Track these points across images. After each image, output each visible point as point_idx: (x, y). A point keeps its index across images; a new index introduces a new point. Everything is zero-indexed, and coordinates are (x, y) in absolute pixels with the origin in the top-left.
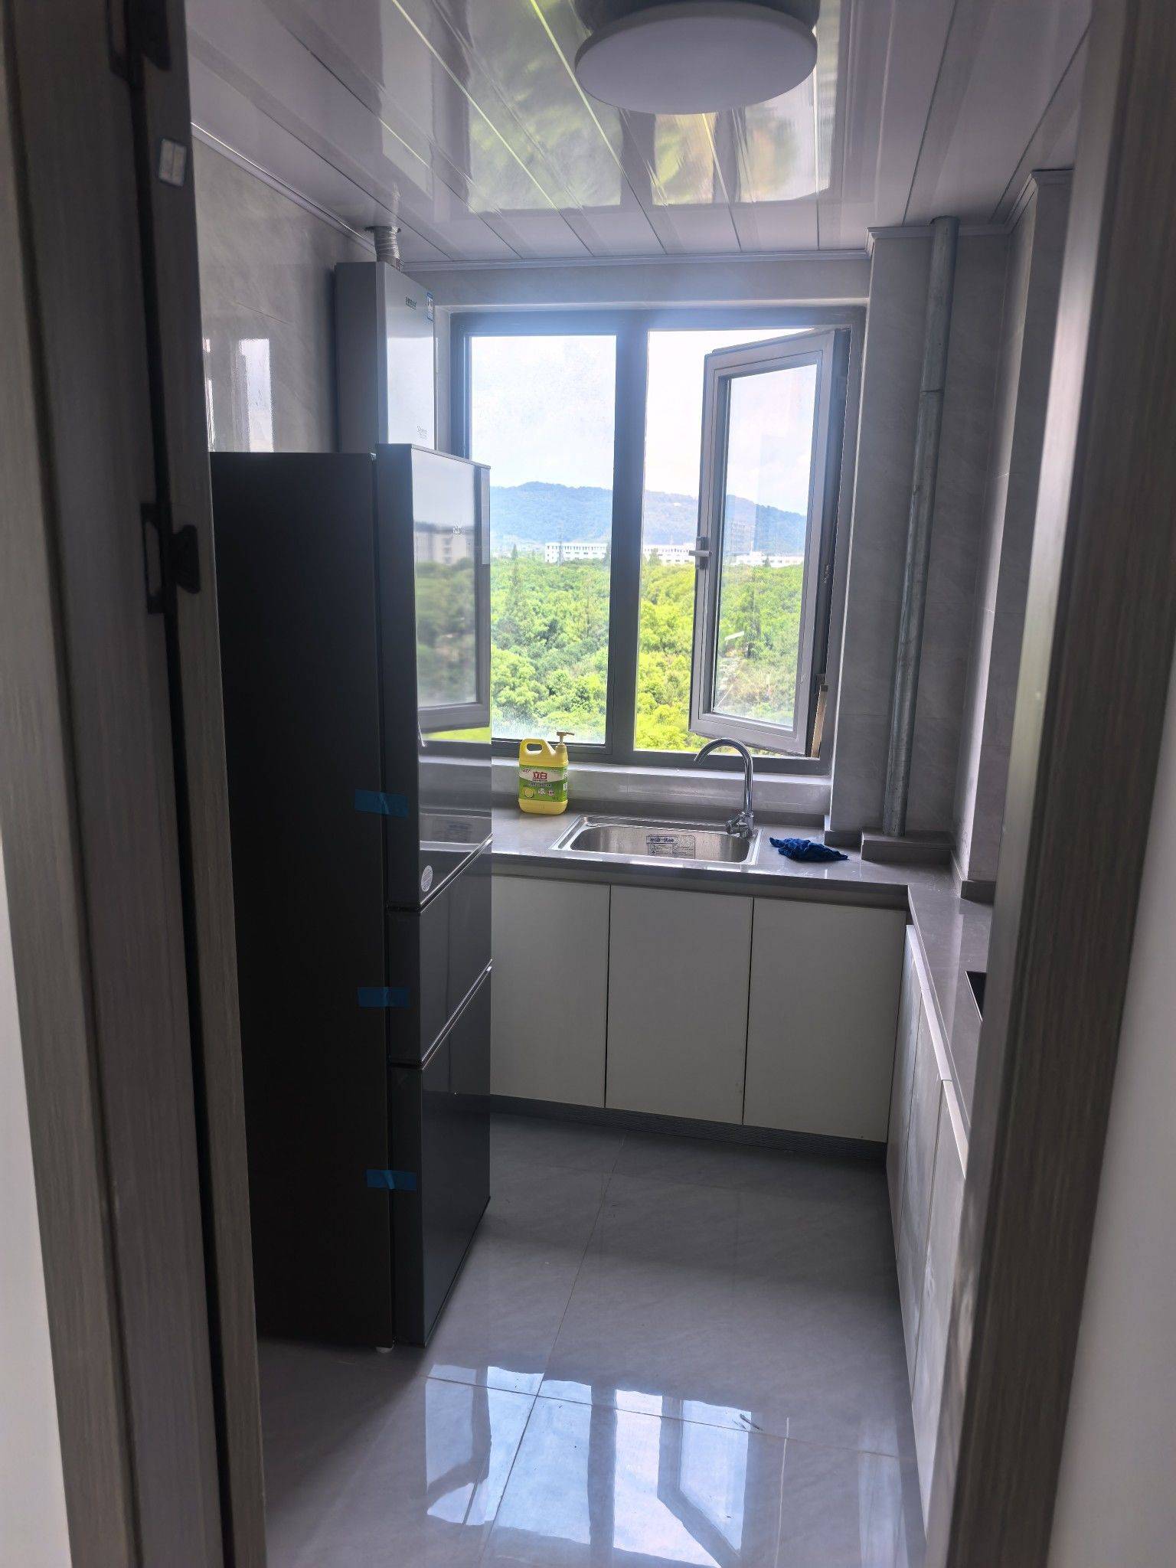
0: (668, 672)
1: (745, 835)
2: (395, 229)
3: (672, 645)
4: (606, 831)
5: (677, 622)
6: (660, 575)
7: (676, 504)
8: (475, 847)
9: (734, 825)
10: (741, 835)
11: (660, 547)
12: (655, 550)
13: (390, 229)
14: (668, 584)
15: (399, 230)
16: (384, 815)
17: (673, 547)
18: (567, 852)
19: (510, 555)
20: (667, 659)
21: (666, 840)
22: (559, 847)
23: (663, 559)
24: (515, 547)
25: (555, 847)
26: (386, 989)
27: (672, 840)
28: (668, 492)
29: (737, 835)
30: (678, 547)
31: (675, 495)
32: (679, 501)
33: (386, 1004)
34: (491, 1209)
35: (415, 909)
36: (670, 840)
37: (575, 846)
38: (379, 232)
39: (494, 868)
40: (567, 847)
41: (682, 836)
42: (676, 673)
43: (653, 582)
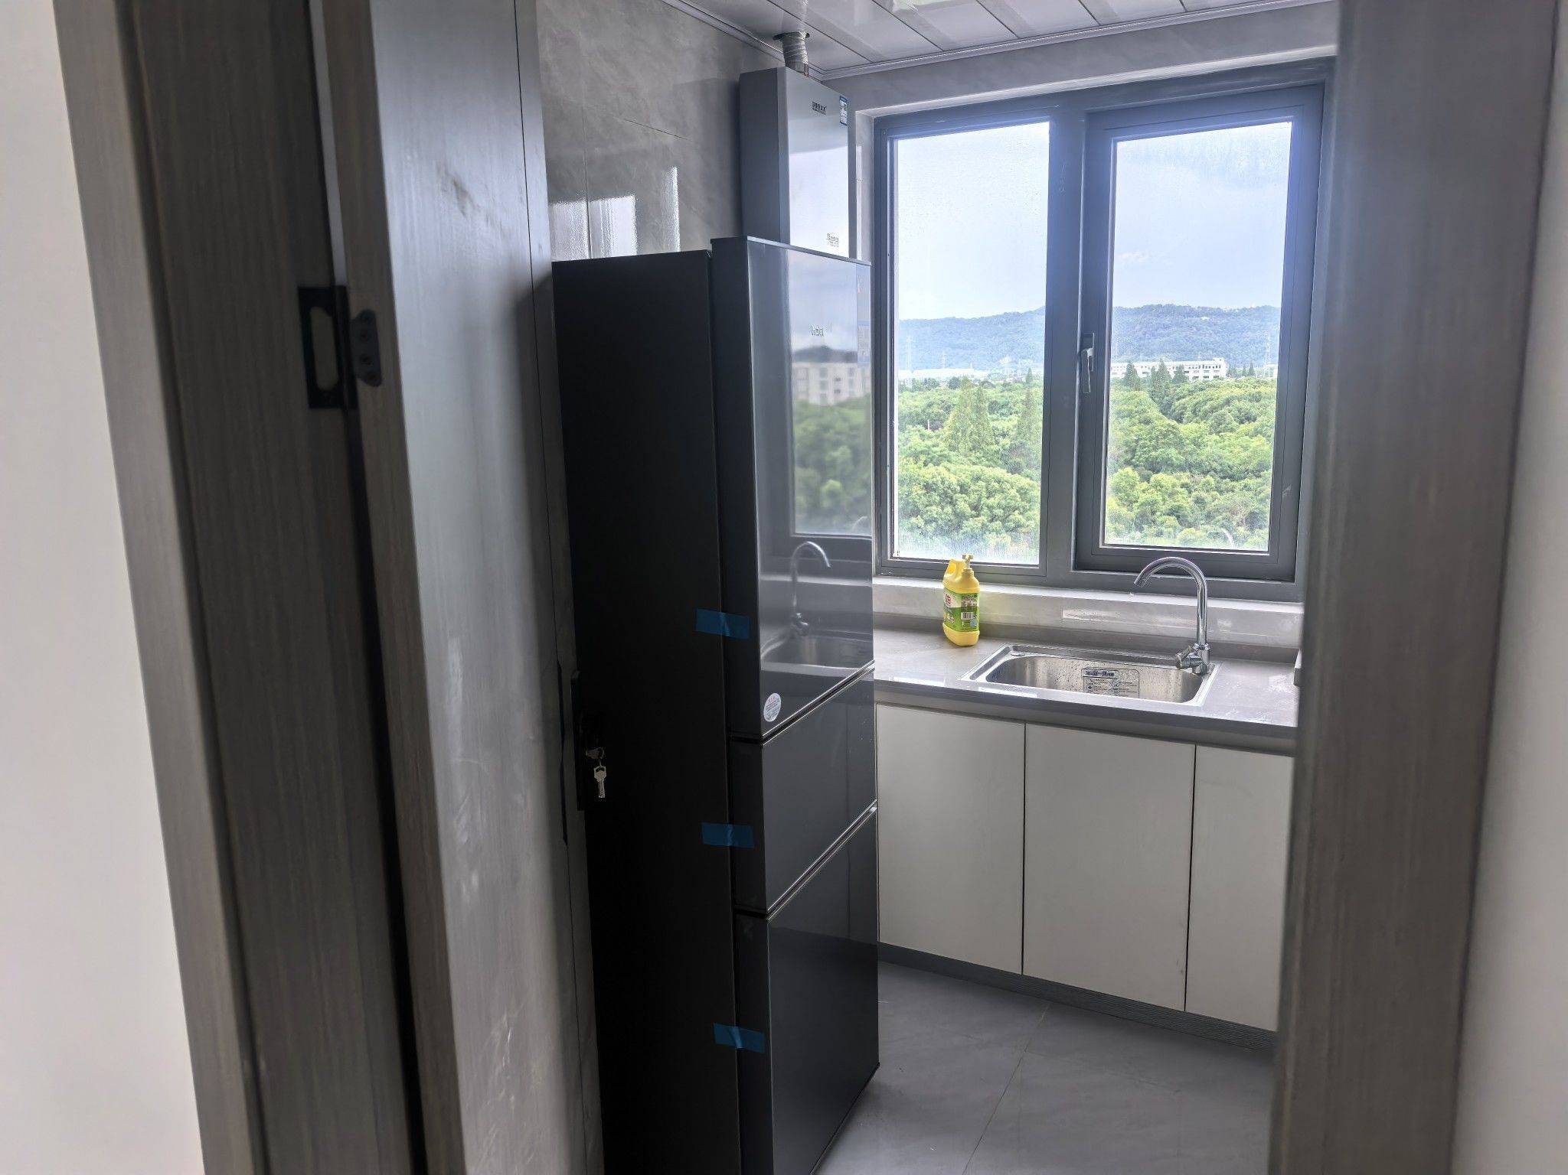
0: (1194, 494)
1: (1198, 670)
2: (804, 35)
3: (1199, 465)
4: (1033, 661)
5: (1204, 440)
6: (1186, 392)
7: (1204, 318)
8: (852, 671)
9: (1184, 658)
10: (1194, 671)
11: (1186, 364)
12: (1180, 368)
13: (797, 34)
14: (1195, 401)
15: (808, 35)
16: (724, 636)
17: (1201, 363)
18: (983, 685)
19: (1024, 380)
20: (1192, 479)
21: (1105, 673)
22: (972, 677)
23: (1191, 375)
24: (1030, 370)
25: (966, 678)
26: (730, 826)
27: (1112, 674)
28: (1194, 305)
29: (1189, 671)
30: (1206, 363)
31: (1203, 308)
32: (1207, 315)
33: (729, 844)
34: (881, 1076)
35: (758, 741)
36: (1109, 674)
37: (991, 678)
38: (786, 38)
39: (877, 696)
40: (982, 679)
41: (1125, 672)
42: (1204, 494)
43: (1178, 399)
